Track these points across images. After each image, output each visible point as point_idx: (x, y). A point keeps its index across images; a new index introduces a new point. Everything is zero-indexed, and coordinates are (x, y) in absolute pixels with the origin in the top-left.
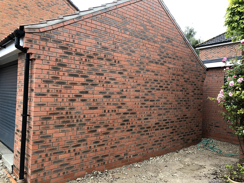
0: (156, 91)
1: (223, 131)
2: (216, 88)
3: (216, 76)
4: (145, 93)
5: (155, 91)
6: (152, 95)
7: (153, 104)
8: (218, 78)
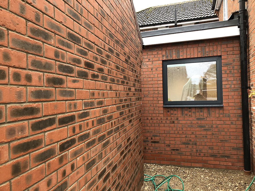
0: (78, 81)
1: (165, 149)
2: (149, 79)
3: (149, 60)
4: (33, 89)
5: (74, 81)
6: (65, 98)
7: (70, 133)
8: (152, 63)
